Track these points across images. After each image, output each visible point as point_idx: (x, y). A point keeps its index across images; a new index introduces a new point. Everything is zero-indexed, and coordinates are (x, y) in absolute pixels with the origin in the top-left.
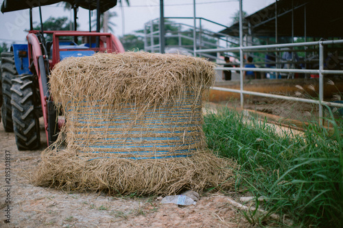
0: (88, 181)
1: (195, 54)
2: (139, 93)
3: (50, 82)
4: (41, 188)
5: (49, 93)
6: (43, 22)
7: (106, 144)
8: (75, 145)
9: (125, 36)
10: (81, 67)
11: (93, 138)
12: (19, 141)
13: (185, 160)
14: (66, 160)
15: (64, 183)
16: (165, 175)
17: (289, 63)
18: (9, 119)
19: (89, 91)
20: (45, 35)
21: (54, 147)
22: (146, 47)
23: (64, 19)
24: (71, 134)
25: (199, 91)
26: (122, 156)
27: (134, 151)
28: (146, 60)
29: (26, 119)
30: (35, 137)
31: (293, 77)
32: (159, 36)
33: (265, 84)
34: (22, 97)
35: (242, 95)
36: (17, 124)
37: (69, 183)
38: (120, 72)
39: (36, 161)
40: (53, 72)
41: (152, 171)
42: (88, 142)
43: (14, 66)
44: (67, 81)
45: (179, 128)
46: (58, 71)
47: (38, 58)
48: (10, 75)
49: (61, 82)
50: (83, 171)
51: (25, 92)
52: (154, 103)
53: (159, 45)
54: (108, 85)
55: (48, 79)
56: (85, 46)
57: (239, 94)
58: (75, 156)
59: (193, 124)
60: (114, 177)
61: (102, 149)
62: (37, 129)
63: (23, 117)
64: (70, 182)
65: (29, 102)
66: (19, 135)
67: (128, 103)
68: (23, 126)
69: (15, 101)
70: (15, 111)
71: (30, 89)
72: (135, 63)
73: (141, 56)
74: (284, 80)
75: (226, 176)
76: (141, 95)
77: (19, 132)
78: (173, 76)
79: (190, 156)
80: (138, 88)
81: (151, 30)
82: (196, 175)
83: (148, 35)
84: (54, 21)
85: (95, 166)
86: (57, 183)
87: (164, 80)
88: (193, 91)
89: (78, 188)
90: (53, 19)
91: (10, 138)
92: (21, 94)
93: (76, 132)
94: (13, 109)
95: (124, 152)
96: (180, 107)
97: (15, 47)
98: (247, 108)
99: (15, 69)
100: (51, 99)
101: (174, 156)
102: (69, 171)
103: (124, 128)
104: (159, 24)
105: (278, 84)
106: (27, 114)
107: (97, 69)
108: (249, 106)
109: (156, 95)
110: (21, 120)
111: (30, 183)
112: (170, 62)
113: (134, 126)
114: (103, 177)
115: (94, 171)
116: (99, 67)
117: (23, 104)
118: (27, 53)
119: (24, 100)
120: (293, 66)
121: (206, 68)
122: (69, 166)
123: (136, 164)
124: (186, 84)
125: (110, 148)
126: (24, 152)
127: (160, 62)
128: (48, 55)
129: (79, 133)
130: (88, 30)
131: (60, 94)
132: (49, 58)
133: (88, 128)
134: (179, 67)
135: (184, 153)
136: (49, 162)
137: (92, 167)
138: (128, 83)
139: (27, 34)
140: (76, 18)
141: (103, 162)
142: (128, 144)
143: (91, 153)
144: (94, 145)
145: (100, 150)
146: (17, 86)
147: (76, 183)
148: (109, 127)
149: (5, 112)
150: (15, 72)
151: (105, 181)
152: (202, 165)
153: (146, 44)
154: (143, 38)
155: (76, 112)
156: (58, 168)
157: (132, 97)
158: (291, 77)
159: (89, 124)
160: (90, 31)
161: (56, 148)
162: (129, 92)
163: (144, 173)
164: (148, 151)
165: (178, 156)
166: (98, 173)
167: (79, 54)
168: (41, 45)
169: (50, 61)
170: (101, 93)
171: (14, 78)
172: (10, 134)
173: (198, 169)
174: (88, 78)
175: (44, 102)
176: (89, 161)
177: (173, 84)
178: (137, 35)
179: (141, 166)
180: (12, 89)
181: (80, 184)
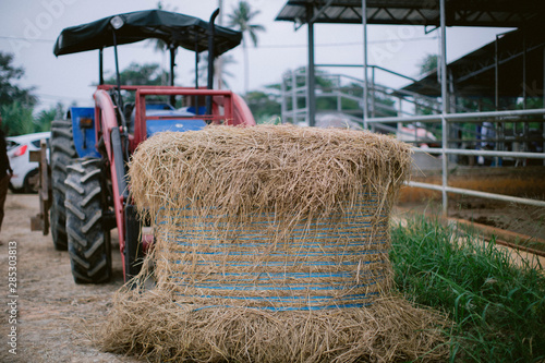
0: (192, 347)
1: (366, 125)
2: (282, 195)
3: (130, 173)
4: (111, 356)
5: (128, 192)
6: (121, 70)
7: (224, 282)
8: (171, 283)
9: (249, 93)
10: (183, 150)
11: (201, 272)
12: (77, 268)
13: (361, 312)
14: (155, 309)
15: (151, 349)
16: (326, 339)
17: (518, 140)
18: (62, 230)
19: (197, 190)
20: (123, 92)
21: (135, 286)
22: (285, 113)
23: (154, 67)
24: (163, 263)
25: (385, 193)
26: (252, 305)
27: (272, 296)
28: (294, 140)
29: (88, 232)
30: (103, 263)
31: (524, 164)
32: (306, 95)
33: (480, 176)
34: (84, 195)
35: (444, 193)
36: (74, 240)
37: (159, 348)
38: (251, 159)
39: (103, 304)
40: (136, 156)
41: (304, 331)
42: (192, 279)
43: (72, 143)
44: (158, 173)
45: (350, 257)
46: (143, 155)
47: (110, 132)
48: (66, 157)
49: (149, 174)
50: (184, 330)
51: (88, 188)
52: (307, 213)
53: (306, 110)
54: (229, 181)
55: (127, 169)
56: (189, 111)
57: (440, 193)
58: (171, 303)
59: (373, 249)
60: (237, 341)
61: (217, 291)
62: (108, 249)
63: (85, 229)
64: (161, 348)
65: (95, 204)
66: (76, 258)
67: (263, 213)
68: (84, 243)
69: (72, 203)
70: (71, 218)
71: (97, 183)
72: (276, 144)
73: (287, 131)
74: (511, 168)
75: (431, 341)
76: (286, 199)
77: (78, 253)
78: (342, 167)
79: (369, 306)
80: (280, 187)
81: (294, 84)
82: (379, 340)
83: (288, 94)
84: (137, 70)
85: (205, 321)
86: (139, 348)
87: (325, 174)
88: (374, 192)
89: (174, 358)
90: (137, 66)
91: (63, 261)
92: (81, 191)
93: (172, 261)
94: (68, 216)
95: (255, 297)
96: (352, 221)
97: (75, 112)
98: (453, 216)
99: (73, 147)
100: (132, 202)
101: (341, 306)
102: (160, 329)
103: (255, 256)
104: (306, 74)
105: (501, 175)
106: (90, 224)
107: (210, 153)
108: (455, 213)
109: (311, 200)
110: (81, 234)
111: (93, 346)
112: (336, 143)
113: (273, 253)
114: (218, 341)
115: (202, 330)
116: (215, 150)
117: (85, 207)
118: (93, 122)
119: (86, 201)
120: (524, 145)
121: (396, 153)
122: (160, 319)
123: (276, 320)
124: (364, 180)
125: (230, 290)
126: (84, 287)
127: (320, 143)
128: (128, 125)
129: (178, 262)
130: (194, 86)
131: (147, 195)
132: (129, 131)
133: (193, 254)
134: (351, 152)
135: (358, 301)
136: (125, 311)
137: (199, 323)
138: (264, 179)
139: (94, 90)
140: (173, 64)
141: (219, 314)
142: (263, 284)
143: (199, 298)
144: (204, 284)
145: (214, 294)
146: (75, 177)
147: (171, 349)
148: (230, 253)
149: (56, 218)
150: (73, 152)
151: (221, 348)
152: (390, 322)
153: (284, 107)
154: (277, 97)
155: (174, 227)
156: (141, 322)
157: (270, 203)
158: (520, 164)
159: (194, 248)
160: (197, 87)
161: (138, 287)
162: (266, 194)
163: (290, 334)
164: (296, 297)
165: (347, 305)
166: (210, 334)
167: (178, 126)
168: (117, 110)
169: (131, 137)
170: (217, 196)
171: (71, 163)
172: (63, 253)
173: (382, 329)
174: (195, 168)
175: (119, 206)
176: (194, 311)
177: (342, 181)
178: (267, 91)
179: (284, 323)
180: (66, 182)
181: (179, 351)
